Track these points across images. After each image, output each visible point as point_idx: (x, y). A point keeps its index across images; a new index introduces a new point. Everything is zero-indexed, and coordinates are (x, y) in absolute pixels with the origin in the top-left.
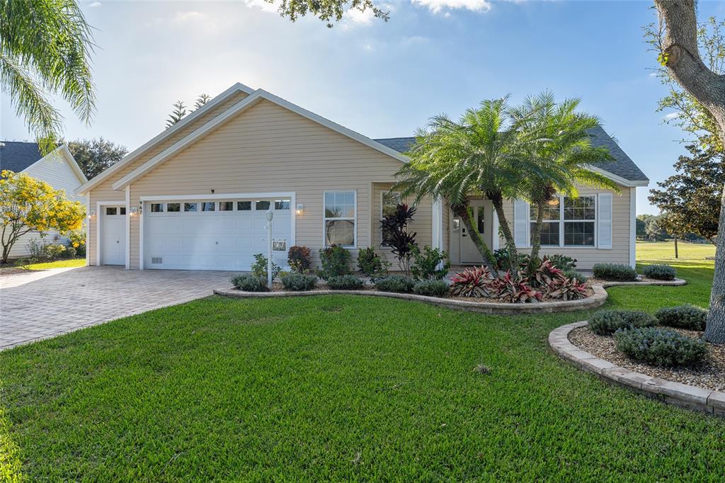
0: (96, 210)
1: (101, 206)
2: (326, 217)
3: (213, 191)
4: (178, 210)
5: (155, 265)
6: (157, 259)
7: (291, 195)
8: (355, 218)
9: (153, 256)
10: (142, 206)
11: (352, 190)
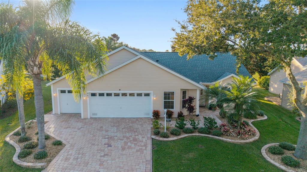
0: (56, 92)
1: (59, 90)
2: (164, 100)
3: (120, 90)
5: (93, 116)
6: (95, 114)
7: (151, 92)
8: (174, 100)
9: (93, 113)
10: (88, 94)
11: (173, 91)
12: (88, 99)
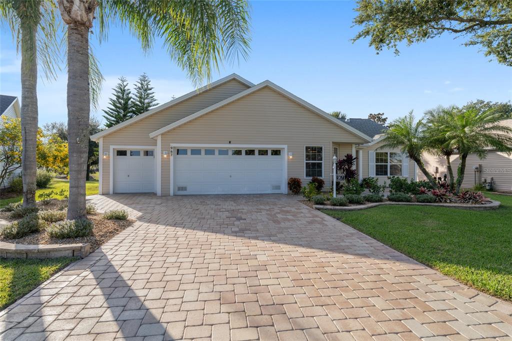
0: (109, 152)
1: (114, 149)
3: (230, 142)
4: (200, 154)
5: (179, 192)
6: (182, 188)
7: (284, 147)
8: (323, 162)
9: (179, 186)
10: (172, 150)
11: (321, 146)
12: (172, 158)
